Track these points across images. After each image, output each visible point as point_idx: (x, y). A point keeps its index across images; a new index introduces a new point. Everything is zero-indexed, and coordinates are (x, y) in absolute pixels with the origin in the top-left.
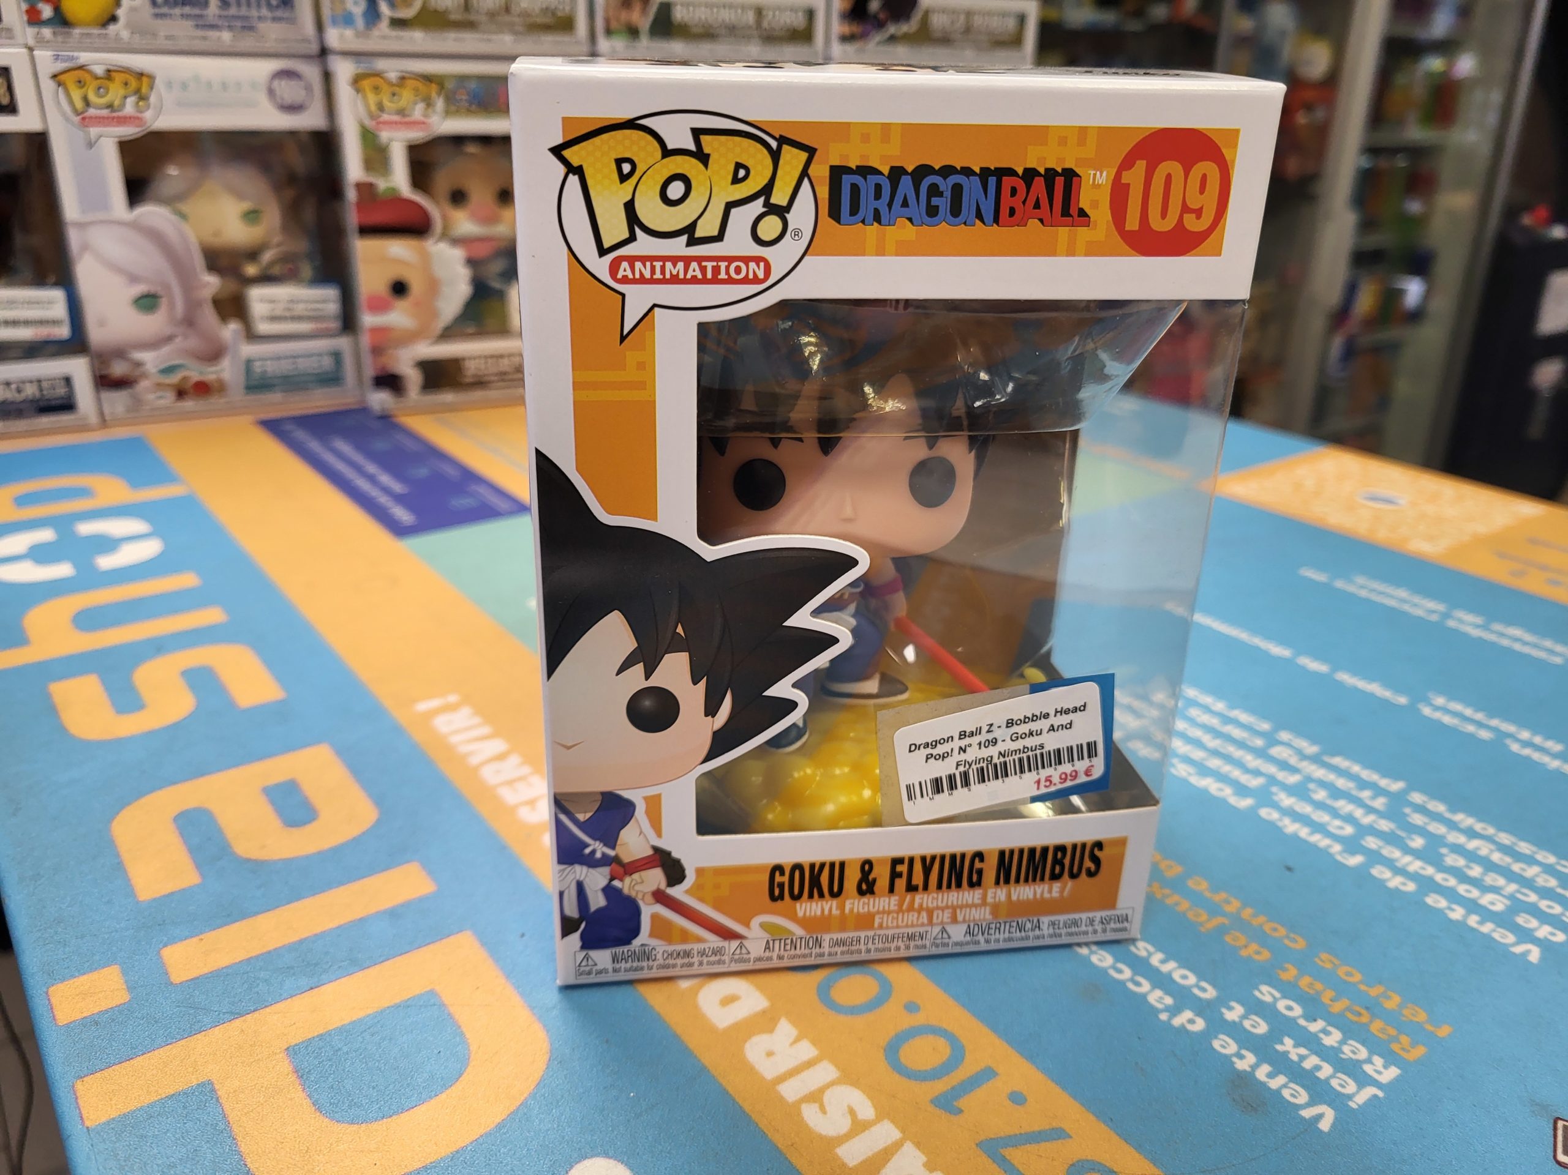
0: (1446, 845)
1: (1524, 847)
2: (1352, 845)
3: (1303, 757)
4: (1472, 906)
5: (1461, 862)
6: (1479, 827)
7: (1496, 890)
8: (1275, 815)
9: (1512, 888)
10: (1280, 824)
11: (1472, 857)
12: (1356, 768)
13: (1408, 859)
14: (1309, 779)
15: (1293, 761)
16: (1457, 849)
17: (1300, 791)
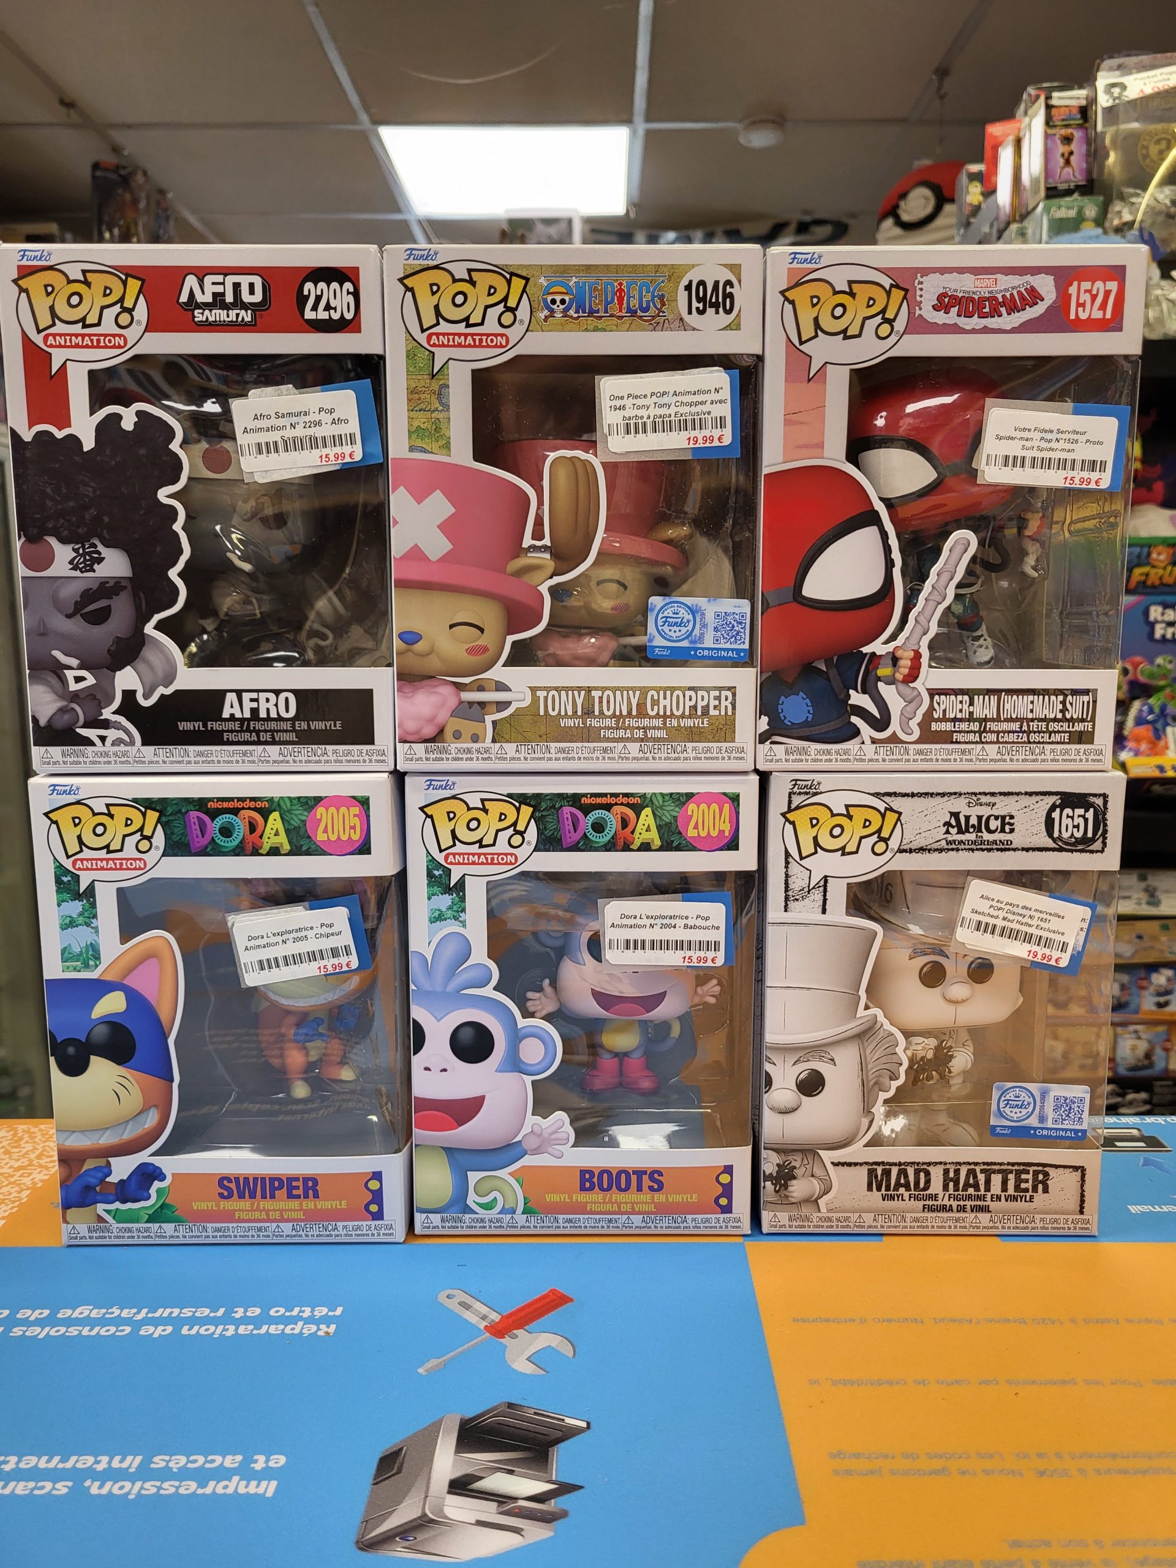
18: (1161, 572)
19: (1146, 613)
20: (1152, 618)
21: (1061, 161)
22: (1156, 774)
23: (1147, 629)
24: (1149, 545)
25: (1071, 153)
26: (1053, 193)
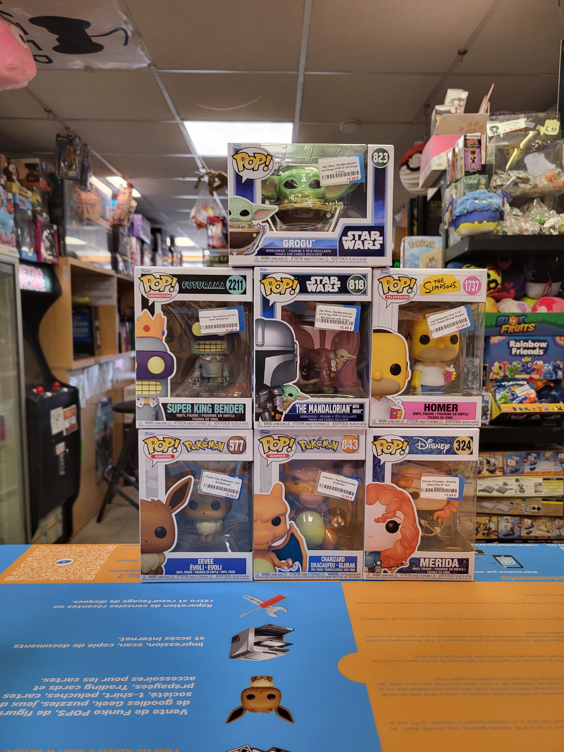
0: (149, 691)
1: (168, 679)
2: (125, 708)
3: (96, 685)
4: (165, 707)
5: (156, 694)
6: (154, 679)
7: (168, 698)
8: (99, 711)
9: (171, 694)
10: (102, 714)
11: (157, 690)
12: (113, 679)
13: (142, 702)
14: (101, 692)
15: (93, 688)
16: (153, 690)
17: (101, 698)
18: (514, 327)
19: (508, 344)
20: (511, 346)
21: (471, 161)
22: (513, 411)
23: (509, 350)
24: (508, 316)
25: (475, 158)
26: (467, 173)
